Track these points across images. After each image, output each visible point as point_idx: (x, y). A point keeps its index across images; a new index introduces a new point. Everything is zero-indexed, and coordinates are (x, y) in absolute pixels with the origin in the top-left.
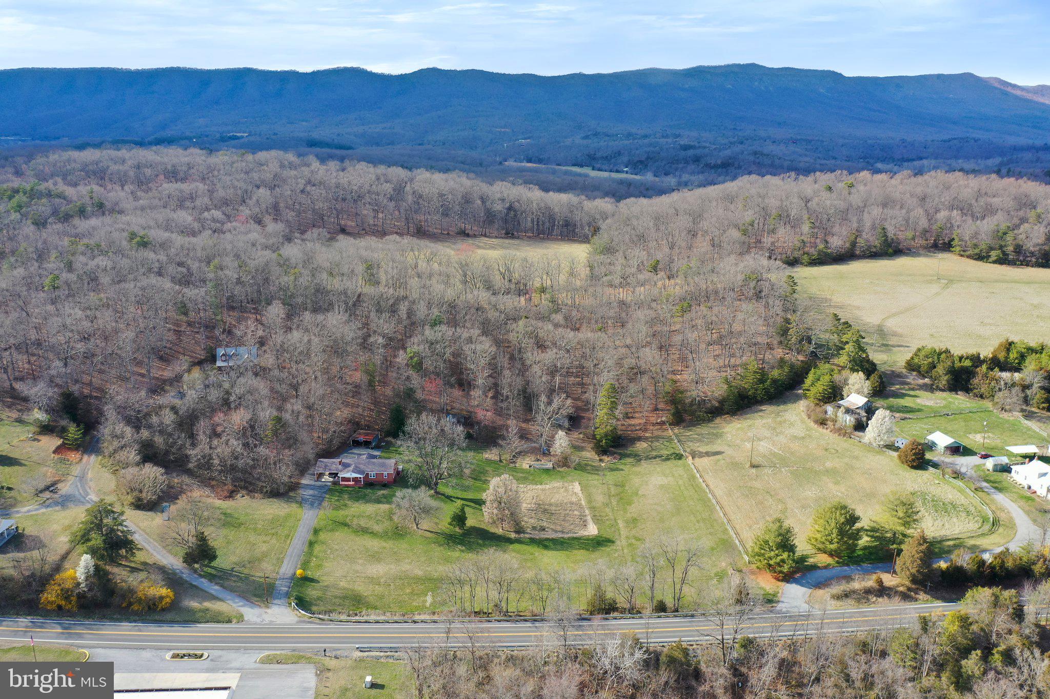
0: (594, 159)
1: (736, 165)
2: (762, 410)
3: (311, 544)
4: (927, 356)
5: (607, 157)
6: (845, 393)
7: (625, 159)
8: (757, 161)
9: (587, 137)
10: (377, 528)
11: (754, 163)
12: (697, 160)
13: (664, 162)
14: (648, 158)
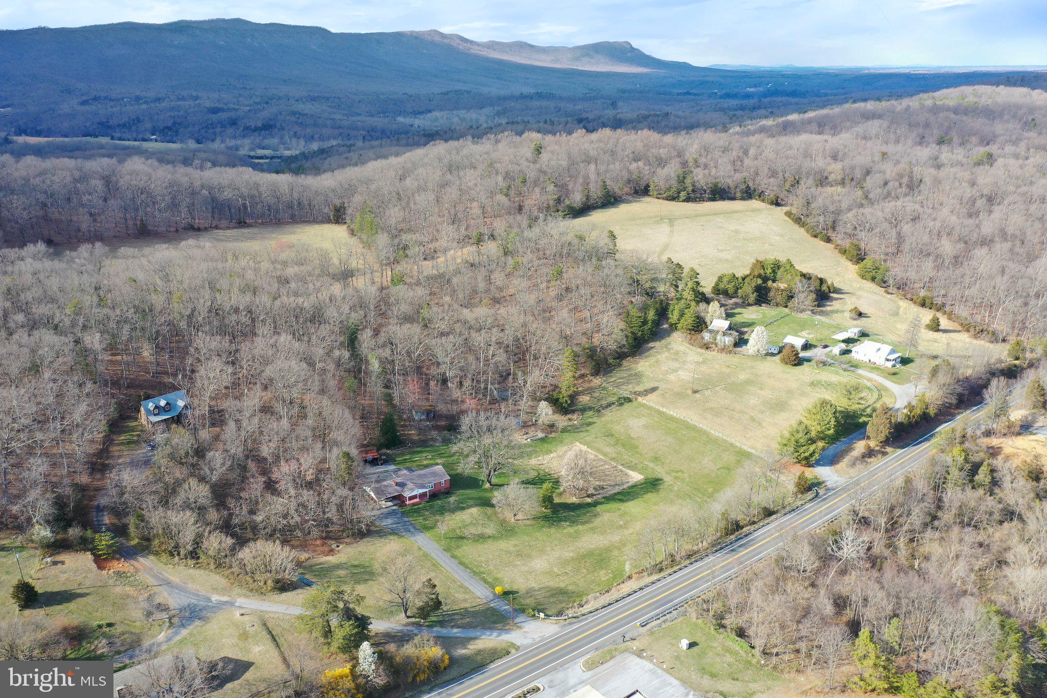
0: (109, 127)
1: (278, 126)
2: (652, 348)
3: (461, 563)
4: (729, 282)
5: (124, 124)
6: (708, 320)
7: (148, 125)
8: (300, 121)
9: (84, 103)
10: (489, 531)
11: (296, 123)
12: (233, 123)
13: (197, 128)
14: (175, 123)
